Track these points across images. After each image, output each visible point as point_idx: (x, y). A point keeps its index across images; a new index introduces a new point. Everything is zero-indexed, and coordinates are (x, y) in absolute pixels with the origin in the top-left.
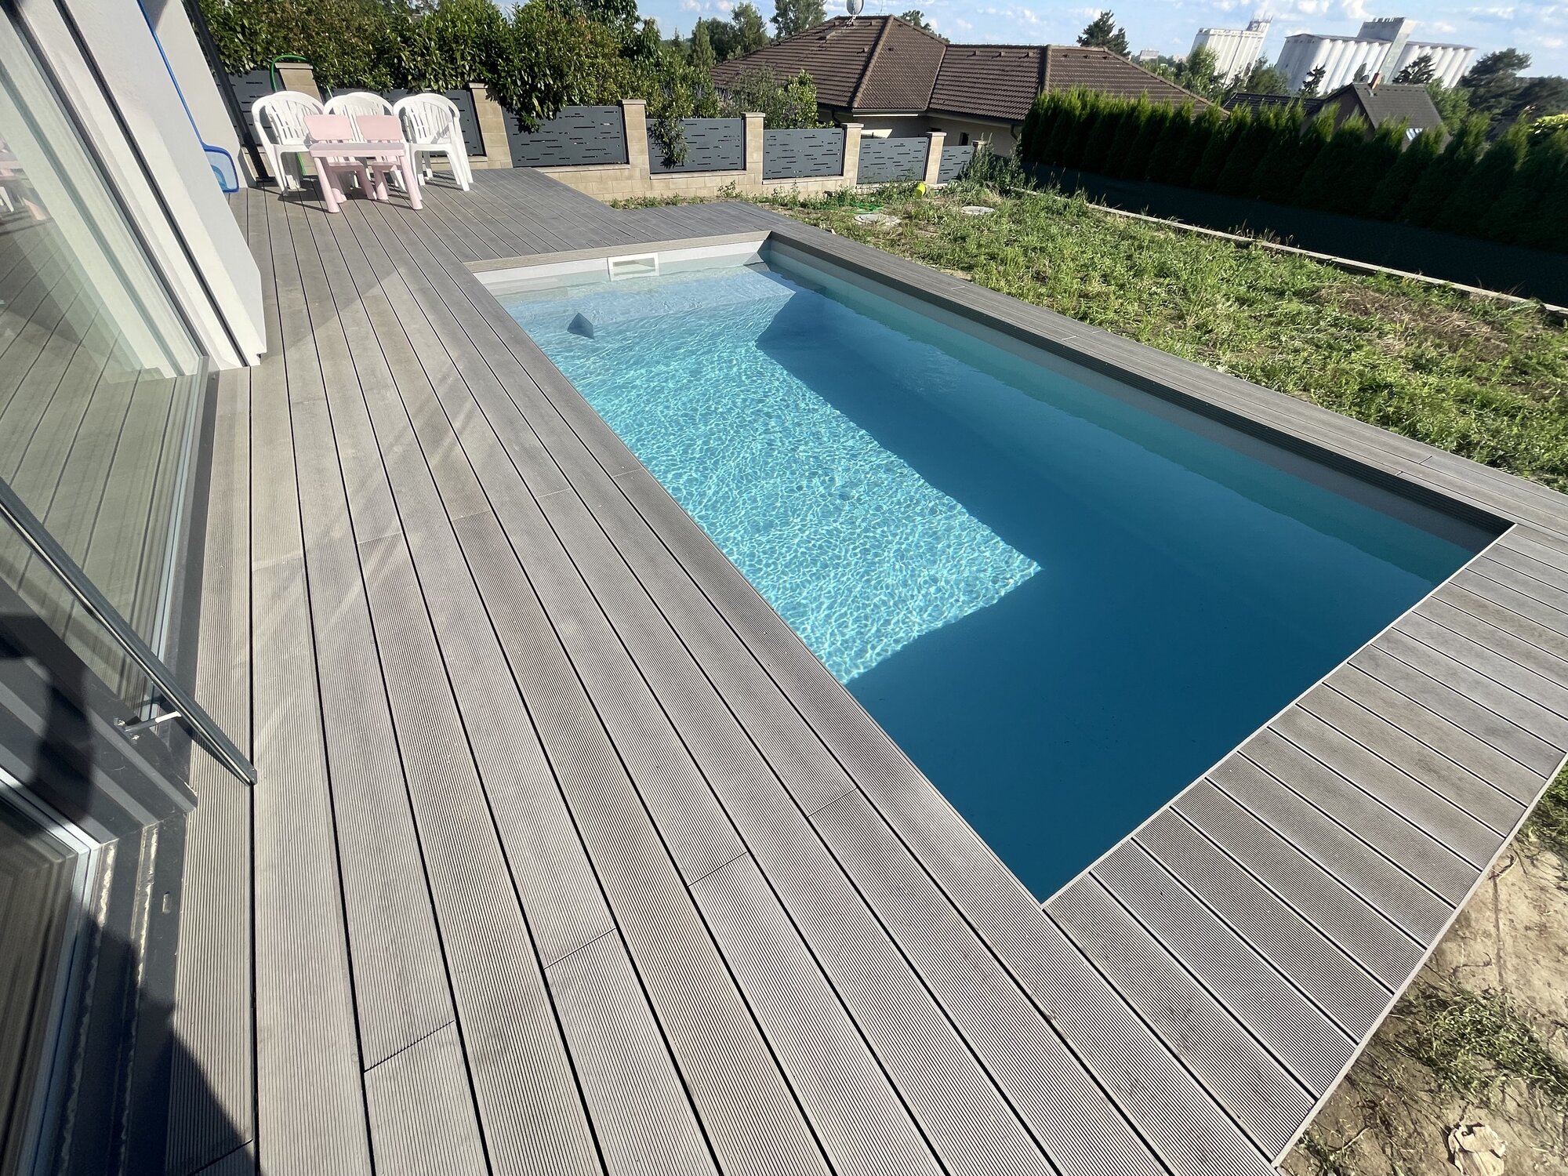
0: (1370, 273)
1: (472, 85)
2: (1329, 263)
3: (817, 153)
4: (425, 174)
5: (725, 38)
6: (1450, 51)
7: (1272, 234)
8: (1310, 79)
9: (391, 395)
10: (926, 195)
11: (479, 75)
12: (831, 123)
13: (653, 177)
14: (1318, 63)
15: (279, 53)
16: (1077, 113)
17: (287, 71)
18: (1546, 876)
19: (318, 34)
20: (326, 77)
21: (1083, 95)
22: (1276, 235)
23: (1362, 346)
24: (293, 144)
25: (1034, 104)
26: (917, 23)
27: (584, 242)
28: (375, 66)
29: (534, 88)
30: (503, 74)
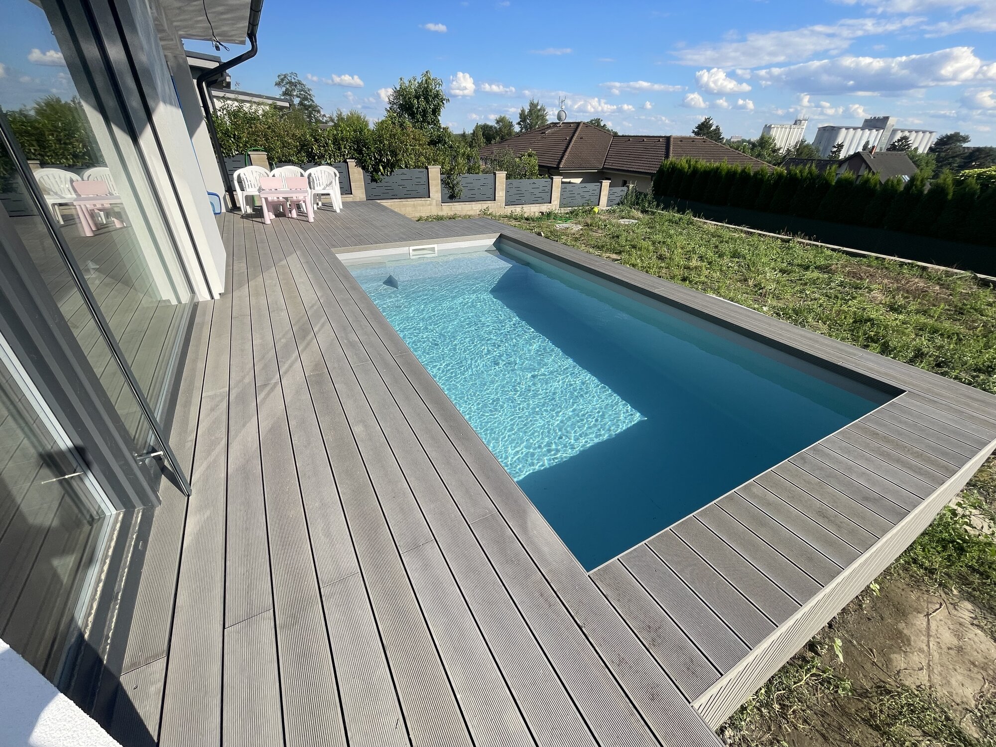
0: (864, 256)
1: (348, 160)
2: (839, 251)
3: (536, 191)
4: (318, 204)
5: (491, 133)
6: (921, 134)
7: (803, 235)
8: (835, 149)
9: (284, 314)
10: (598, 213)
11: (352, 155)
12: (547, 175)
13: (443, 204)
14: (839, 141)
15: (251, 147)
16: (686, 170)
17: (254, 155)
18: (963, 616)
19: (272, 138)
20: (273, 158)
21: (690, 161)
22: (805, 235)
23: (856, 297)
24: (251, 191)
25: (661, 166)
26: (599, 125)
27: (397, 238)
28: (299, 152)
29: (381, 161)
30: (365, 155)
